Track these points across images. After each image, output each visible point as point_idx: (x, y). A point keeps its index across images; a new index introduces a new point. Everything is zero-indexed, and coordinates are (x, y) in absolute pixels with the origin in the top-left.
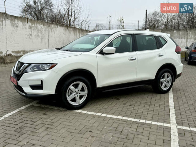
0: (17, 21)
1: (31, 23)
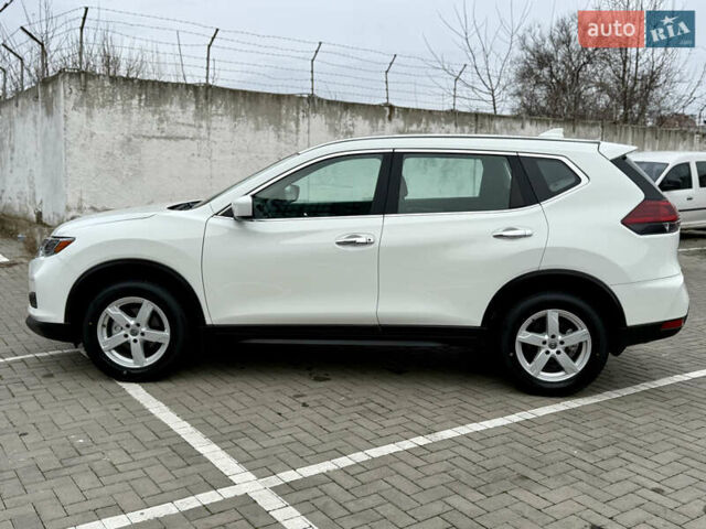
0: (349, 117)
1: (404, 119)
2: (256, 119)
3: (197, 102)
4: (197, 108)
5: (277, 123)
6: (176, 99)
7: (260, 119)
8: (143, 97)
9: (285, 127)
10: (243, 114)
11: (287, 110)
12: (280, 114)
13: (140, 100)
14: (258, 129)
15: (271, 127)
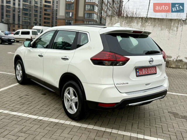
2: (162, 27)
3: (142, 22)
4: (142, 24)
5: (170, 28)
6: (136, 21)
7: (163, 27)
8: (126, 21)
9: (172, 29)
10: (157, 25)
11: (174, 24)
12: (171, 25)
13: (125, 22)
14: (162, 30)
15: (167, 30)
